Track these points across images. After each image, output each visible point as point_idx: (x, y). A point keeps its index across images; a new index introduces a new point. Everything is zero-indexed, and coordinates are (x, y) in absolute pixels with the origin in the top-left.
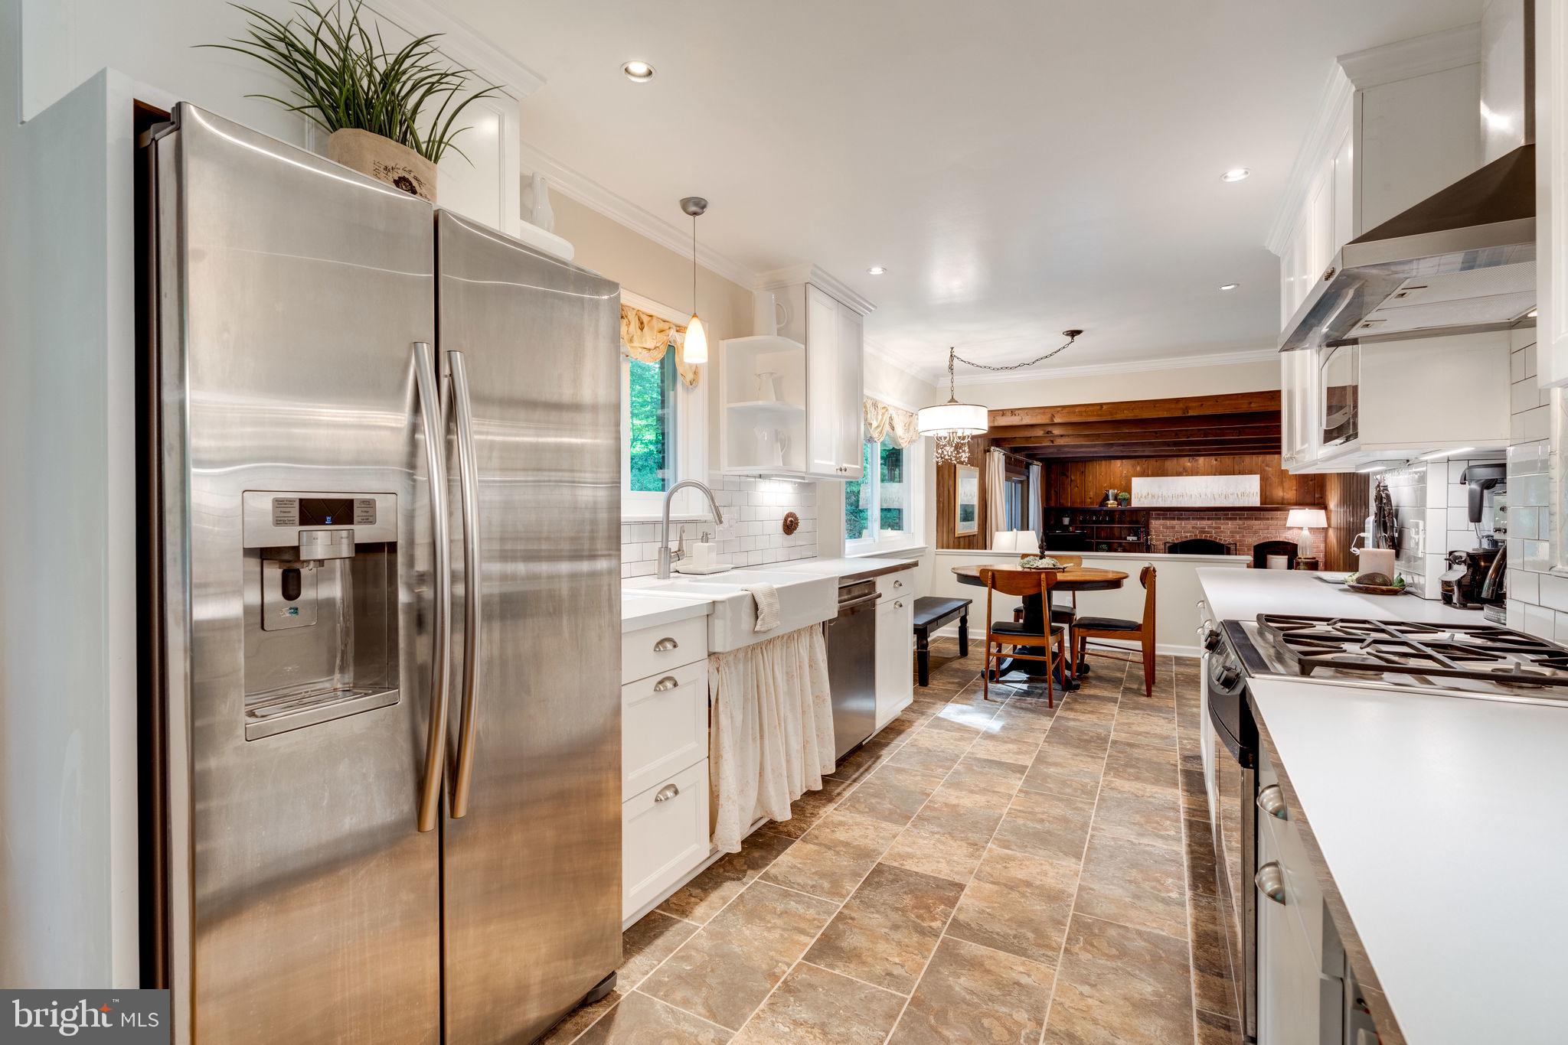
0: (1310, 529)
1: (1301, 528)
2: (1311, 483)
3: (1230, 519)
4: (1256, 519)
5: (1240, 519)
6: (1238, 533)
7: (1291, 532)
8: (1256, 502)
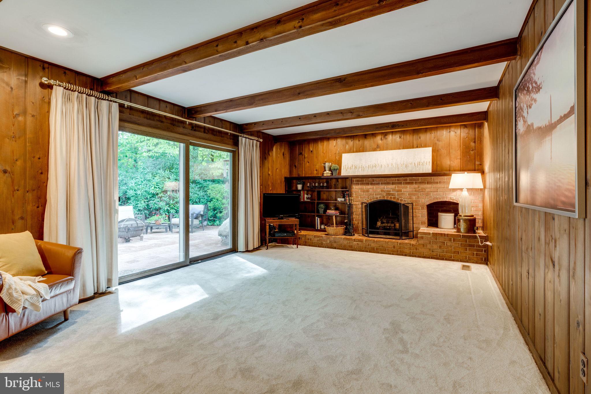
0: (468, 190)
1: (461, 189)
2: (472, 152)
3: (409, 183)
4: (428, 183)
5: (416, 183)
6: (414, 195)
7: (455, 193)
8: (428, 169)
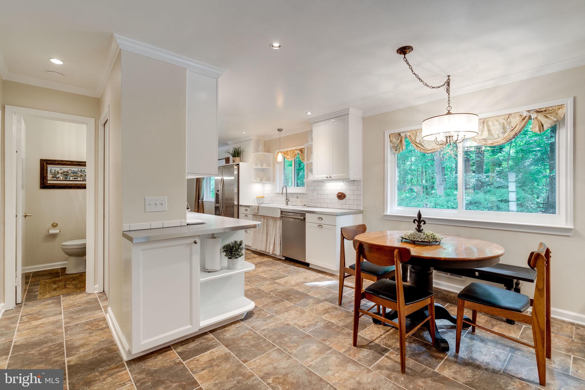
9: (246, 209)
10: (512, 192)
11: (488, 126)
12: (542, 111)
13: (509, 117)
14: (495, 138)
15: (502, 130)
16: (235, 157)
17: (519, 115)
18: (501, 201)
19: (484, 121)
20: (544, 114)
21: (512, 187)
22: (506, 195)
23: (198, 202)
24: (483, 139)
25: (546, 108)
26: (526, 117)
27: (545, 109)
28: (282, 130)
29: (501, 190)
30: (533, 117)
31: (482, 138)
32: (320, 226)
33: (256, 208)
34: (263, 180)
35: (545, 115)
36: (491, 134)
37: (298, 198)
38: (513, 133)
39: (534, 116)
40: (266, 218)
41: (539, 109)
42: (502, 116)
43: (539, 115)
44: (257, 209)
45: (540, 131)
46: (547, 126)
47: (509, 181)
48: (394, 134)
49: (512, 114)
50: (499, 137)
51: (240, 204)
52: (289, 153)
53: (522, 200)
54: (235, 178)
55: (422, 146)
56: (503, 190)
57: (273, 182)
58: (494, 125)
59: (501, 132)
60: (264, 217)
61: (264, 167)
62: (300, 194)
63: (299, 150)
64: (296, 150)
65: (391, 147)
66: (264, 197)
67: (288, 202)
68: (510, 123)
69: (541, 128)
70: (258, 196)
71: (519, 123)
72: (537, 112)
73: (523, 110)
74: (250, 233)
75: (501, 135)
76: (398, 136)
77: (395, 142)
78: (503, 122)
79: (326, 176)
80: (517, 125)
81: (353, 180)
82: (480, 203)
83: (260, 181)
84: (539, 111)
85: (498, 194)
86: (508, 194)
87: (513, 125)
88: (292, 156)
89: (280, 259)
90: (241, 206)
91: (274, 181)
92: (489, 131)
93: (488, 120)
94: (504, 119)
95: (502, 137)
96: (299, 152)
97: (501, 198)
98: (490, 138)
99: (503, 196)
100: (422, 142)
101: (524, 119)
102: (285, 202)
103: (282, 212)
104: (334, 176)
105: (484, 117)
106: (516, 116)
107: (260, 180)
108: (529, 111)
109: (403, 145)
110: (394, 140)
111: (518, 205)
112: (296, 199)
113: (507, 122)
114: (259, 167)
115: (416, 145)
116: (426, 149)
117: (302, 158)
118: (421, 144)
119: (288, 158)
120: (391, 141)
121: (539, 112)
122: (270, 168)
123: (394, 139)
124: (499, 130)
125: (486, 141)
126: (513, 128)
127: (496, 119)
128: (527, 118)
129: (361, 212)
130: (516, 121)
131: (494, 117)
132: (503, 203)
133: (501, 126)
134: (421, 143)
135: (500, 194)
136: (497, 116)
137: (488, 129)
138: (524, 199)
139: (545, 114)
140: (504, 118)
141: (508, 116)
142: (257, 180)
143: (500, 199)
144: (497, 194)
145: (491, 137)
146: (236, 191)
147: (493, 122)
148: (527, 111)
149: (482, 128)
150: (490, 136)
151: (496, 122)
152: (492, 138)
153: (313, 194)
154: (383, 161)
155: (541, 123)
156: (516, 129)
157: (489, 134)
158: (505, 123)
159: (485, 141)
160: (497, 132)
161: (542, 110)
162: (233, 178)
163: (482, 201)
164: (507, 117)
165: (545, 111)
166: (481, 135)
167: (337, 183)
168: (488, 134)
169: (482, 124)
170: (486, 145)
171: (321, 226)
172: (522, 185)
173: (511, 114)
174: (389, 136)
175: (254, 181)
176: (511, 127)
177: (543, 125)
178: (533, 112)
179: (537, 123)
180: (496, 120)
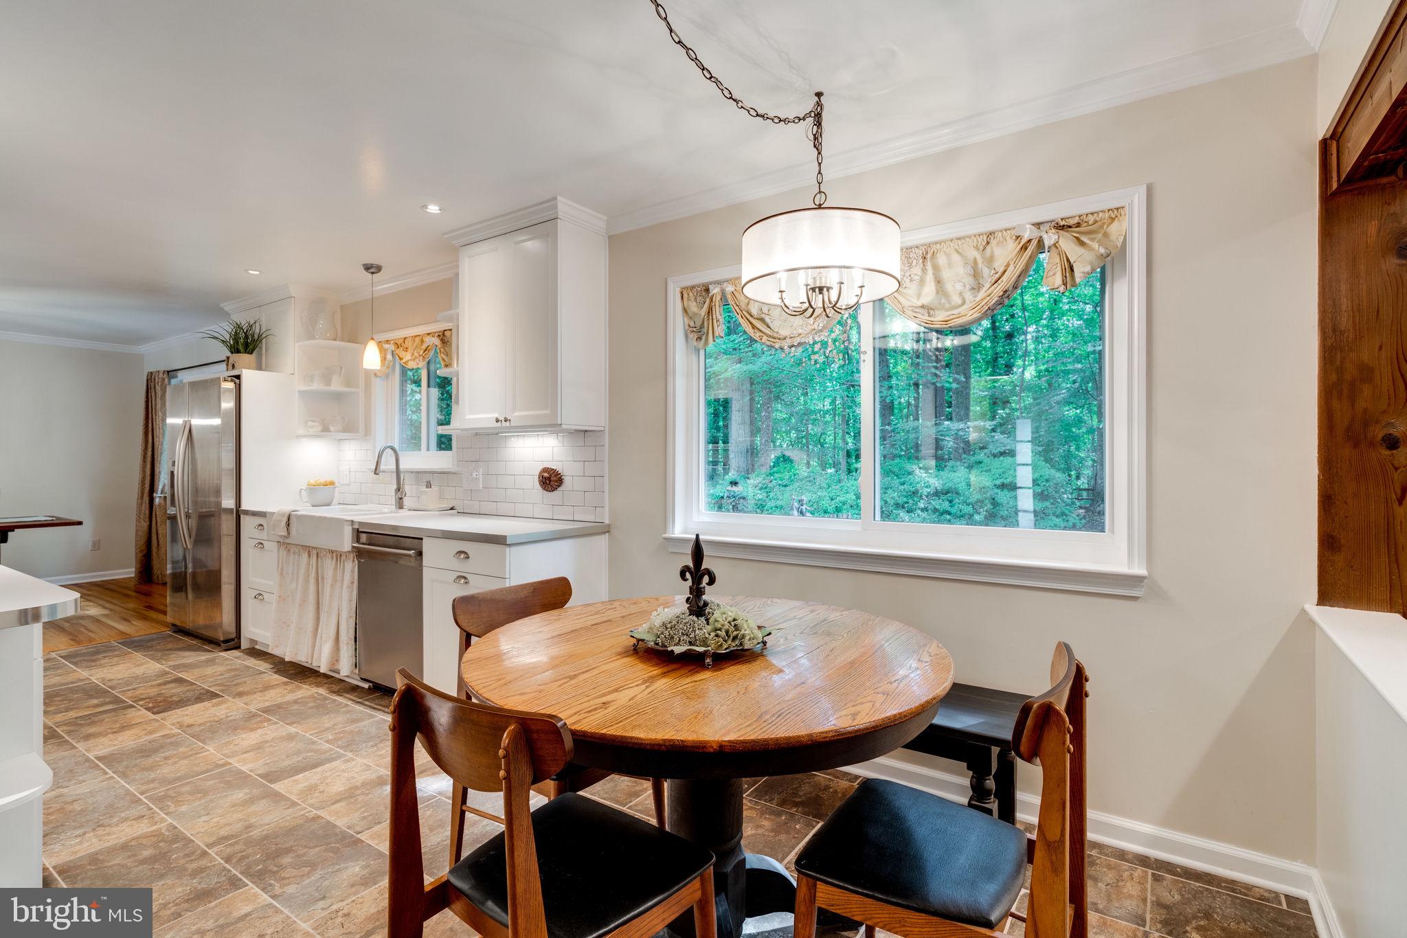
9: (261, 525)
10: (1024, 465)
11: (936, 268)
12: (1070, 227)
13: (988, 243)
14: (953, 304)
15: (969, 281)
16: (238, 351)
17: (1014, 237)
18: (1003, 486)
19: (925, 253)
20: (1075, 235)
21: (1025, 452)
22: (1012, 472)
23: (152, 500)
24: (923, 307)
25: (1080, 216)
26: (1030, 241)
27: (1076, 220)
28: (379, 269)
29: (1003, 460)
30: (1047, 243)
31: (920, 304)
32: (463, 581)
33: (280, 521)
34: (332, 428)
35: (1076, 237)
36: (942, 291)
37: (429, 485)
38: (998, 290)
39: (1050, 238)
40: (314, 552)
41: (1062, 219)
42: (970, 237)
43: (1063, 235)
44: (283, 524)
45: (1065, 284)
46: (1082, 270)
47: (1018, 438)
48: (693, 287)
49: (997, 233)
50: (964, 303)
51: (245, 506)
52: (408, 343)
53: (1044, 483)
54: (222, 423)
55: (765, 327)
56: (1007, 460)
57: (365, 435)
58: (950, 265)
59: (968, 287)
60: (308, 549)
61: (336, 386)
62: (440, 473)
63: (437, 334)
64: (429, 334)
65: (687, 328)
66: (332, 483)
67: (401, 499)
68: (990, 261)
69: (1068, 275)
70: (312, 482)
71: (1012, 259)
72: (1061, 228)
73: (1023, 220)
74: (269, 603)
75: (968, 296)
76: (704, 294)
77: (696, 314)
78: (973, 257)
79: (496, 415)
80: (1008, 265)
81: (582, 431)
82: (957, 493)
83: (322, 431)
84: (1063, 226)
85: (995, 470)
86: (1015, 470)
87: (999, 265)
88: (416, 354)
89: (355, 689)
90: (247, 512)
91: (368, 433)
92: (939, 281)
93: (936, 251)
94: (977, 248)
95: (971, 302)
96: (437, 341)
97: (1001, 480)
98: (940, 304)
99: (1005, 476)
100: (767, 312)
101: (1024, 248)
102: (392, 500)
103: (357, 533)
104: (517, 416)
105: (923, 241)
106: (1005, 239)
107: (320, 428)
108: (1038, 225)
109: (715, 321)
110: (693, 307)
111: (1035, 495)
112: (424, 489)
113: (983, 258)
114: (317, 386)
115: (750, 323)
116: (775, 335)
117: (443, 360)
118: (762, 320)
119: (408, 361)
120: (685, 310)
121: (1062, 228)
122: (358, 390)
123: (694, 303)
124: (964, 281)
125: (932, 312)
126: (997, 276)
127: (957, 248)
128: (1034, 243)
129: (605, 530)
130: (1005, 253)
131: (951, 241)
132: (1006, 492)
133: (969, 270)
134: (763, 316)
135: (1000, 471)
136: (959, 239)
137: (936, 278)
138: (1047, 481)
139: (1077, 235)
140: (977, 245)
141: (985, 238)
142: (310, 429)
143: (998, 482)
144: (993, 471)
145: (943, 300)
146: (228, 462)
147: (948, 256)
148: (1033, 225)
149: (920, 274)
150: (941, 299)
151: (956, 258)
152: (947, 306)
153: (474, 474)
154: (665, 374)
155: (1068, 260)
156: (1004, 278)
157: (937, 292)
158: (980, 261)
159: (929, 313)
160: (959, 287)
161: (1071, 222)
162: (217, 421)
163: (962, 487)
164: (982, 241)
165: (1078, 225)
166: (919, 296)
167: (541, 439)
168: (935, 292)
169: (921, 261)
170: (931, 326)
171: (465, 578)
172: (1045, 450)
173: (994, 233)
174: (679, 296)
175: (301, 431)
176: (993, 272)
177: (1072, 269)
178: (1046, 227)
179: (1058, 261)
180: (956, 250)
